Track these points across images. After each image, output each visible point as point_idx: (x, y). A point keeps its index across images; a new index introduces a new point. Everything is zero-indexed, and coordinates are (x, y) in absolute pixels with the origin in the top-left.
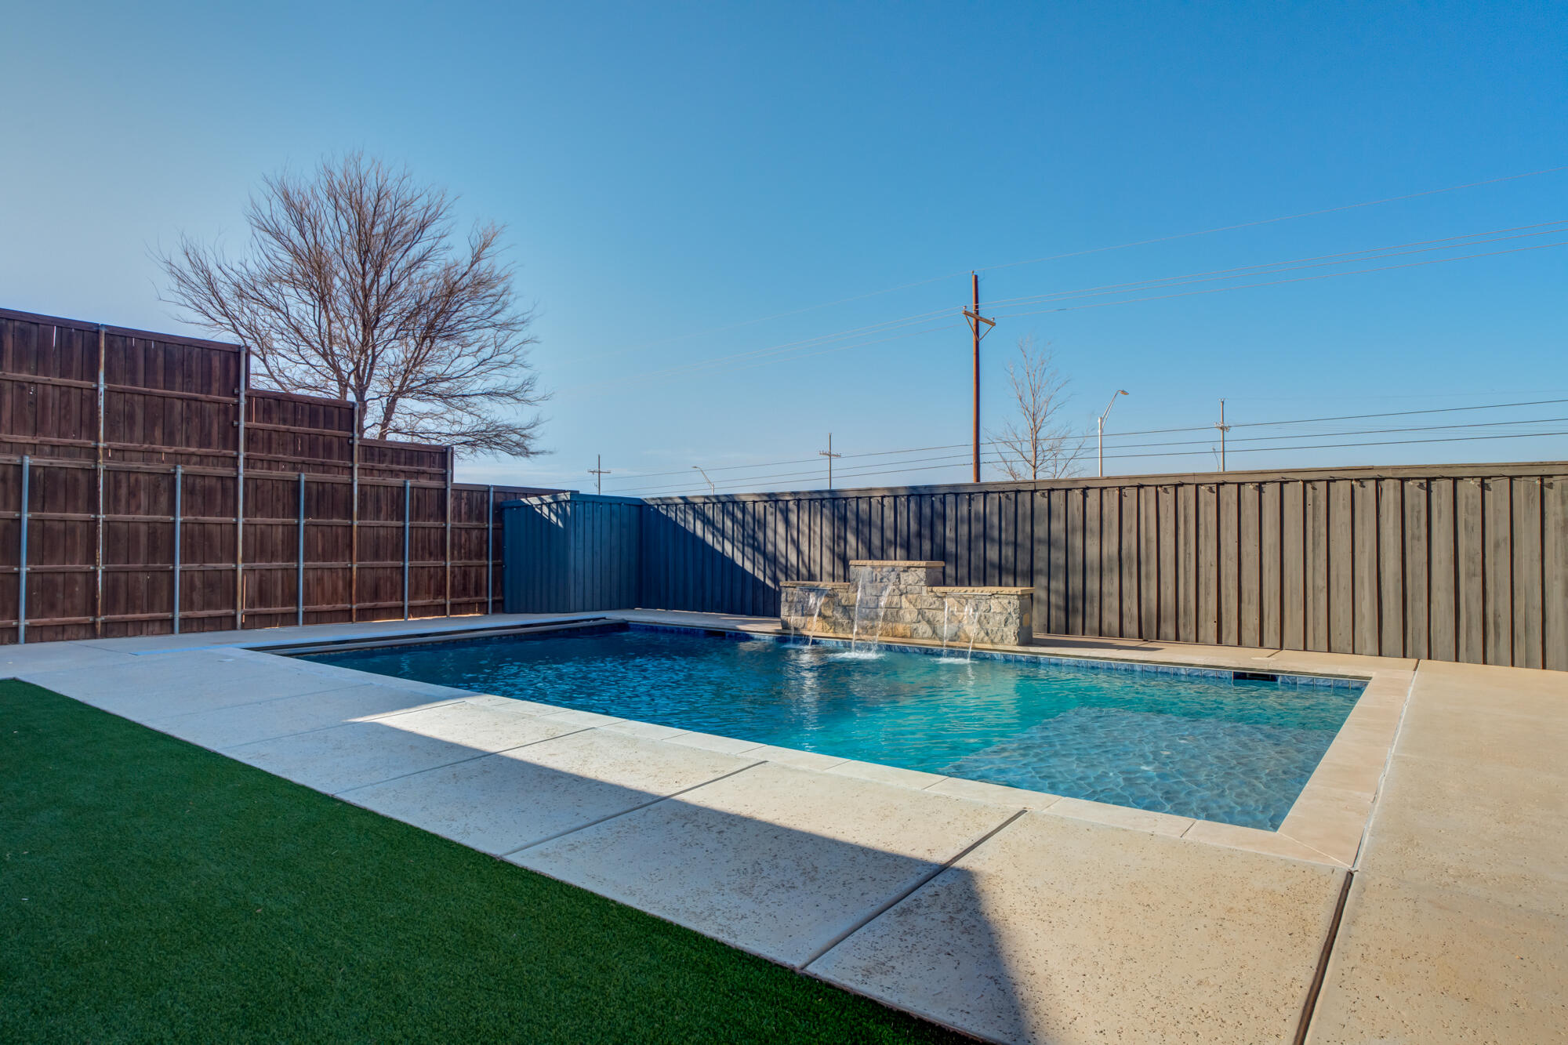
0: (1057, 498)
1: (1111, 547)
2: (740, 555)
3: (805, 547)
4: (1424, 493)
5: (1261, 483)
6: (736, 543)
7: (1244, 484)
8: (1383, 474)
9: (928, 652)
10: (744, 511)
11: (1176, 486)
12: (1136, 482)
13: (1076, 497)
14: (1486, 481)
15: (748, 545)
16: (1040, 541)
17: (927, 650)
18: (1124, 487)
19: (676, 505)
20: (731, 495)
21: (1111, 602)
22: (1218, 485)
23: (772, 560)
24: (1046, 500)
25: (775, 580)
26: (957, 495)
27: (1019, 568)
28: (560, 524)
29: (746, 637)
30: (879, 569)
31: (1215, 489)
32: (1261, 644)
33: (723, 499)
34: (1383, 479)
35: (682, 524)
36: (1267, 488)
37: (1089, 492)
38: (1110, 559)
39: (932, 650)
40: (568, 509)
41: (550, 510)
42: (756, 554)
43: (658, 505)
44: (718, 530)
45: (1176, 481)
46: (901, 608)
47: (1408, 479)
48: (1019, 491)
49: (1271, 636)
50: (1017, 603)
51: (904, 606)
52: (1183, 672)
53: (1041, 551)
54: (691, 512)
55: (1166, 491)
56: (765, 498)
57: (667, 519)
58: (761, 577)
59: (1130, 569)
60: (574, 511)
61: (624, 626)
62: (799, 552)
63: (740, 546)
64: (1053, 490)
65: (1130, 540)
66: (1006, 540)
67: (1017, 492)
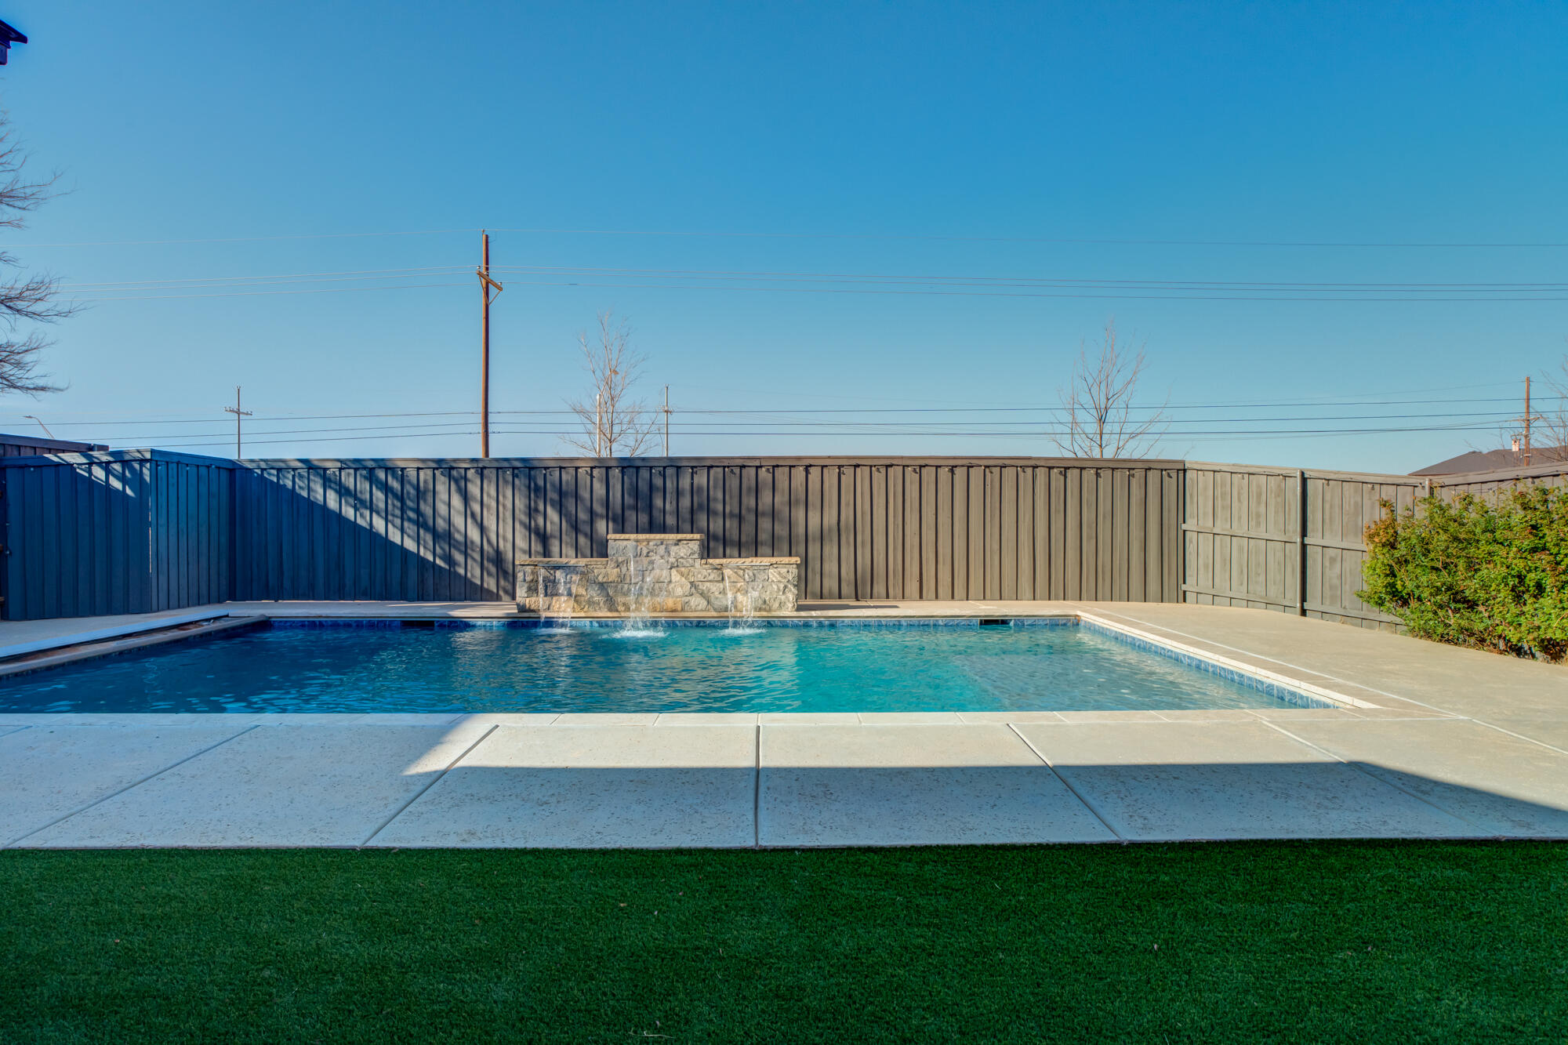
0: (781, 474)
1: (830, 518)
2: (399, 533)
3: (490, 522)
4: (1062, 478)
5: (953, 467)
6: (390, 517)
7: (940, 467)
8: (1038, 464)
9: (700, 624)
10: (402, 480)
11: (887, 466)
12: (854, 462)
13: (799, 474)
14: (1099, 471)
15: (410, 520)
16: (763, 514)
17: (699, 622)
18: (843, 466)
19: (294, 469)
20: (383, 460)
21: (831, 567)
22: (921, 467)
23: (444, 537)
24: (771, 475)
25: (449, 559)
26: (678, 468)
27: (743, 539)
28: (129, 491)
29: (463, 625)
30: (645, 543)
31: (918, 470)
32: (953, 597)
33: (370, 464)
34: (1037, 467)
35: (305, 494)
36: (957, 471)
37: (811, 470)
38: (830, 530)
39: (704, 622)
40: (146, 472)
41: (108, 472)
42: (422, 532)
43: (263, 470)
44: (362, 502)
45: (888, 462)
46: (670, 582)
47: (1053, 468)
48: (744, 466)
49: (960, 589)
50: (795, 571)
51: (673, 580)
52: (941, 623)
53: (765, 524)
54: (319, 481)
55: (878, 470)
56: (434, 465)
57: (279, 487)
58: (431, 558)
59: (847, 538)
60: (155, 475)
61: (265, 624)
62: (482, 529)
63: (398, 522)
64: (778, 466)
65: (847, 514)
66: (731, 511)
67: (743, 467)
